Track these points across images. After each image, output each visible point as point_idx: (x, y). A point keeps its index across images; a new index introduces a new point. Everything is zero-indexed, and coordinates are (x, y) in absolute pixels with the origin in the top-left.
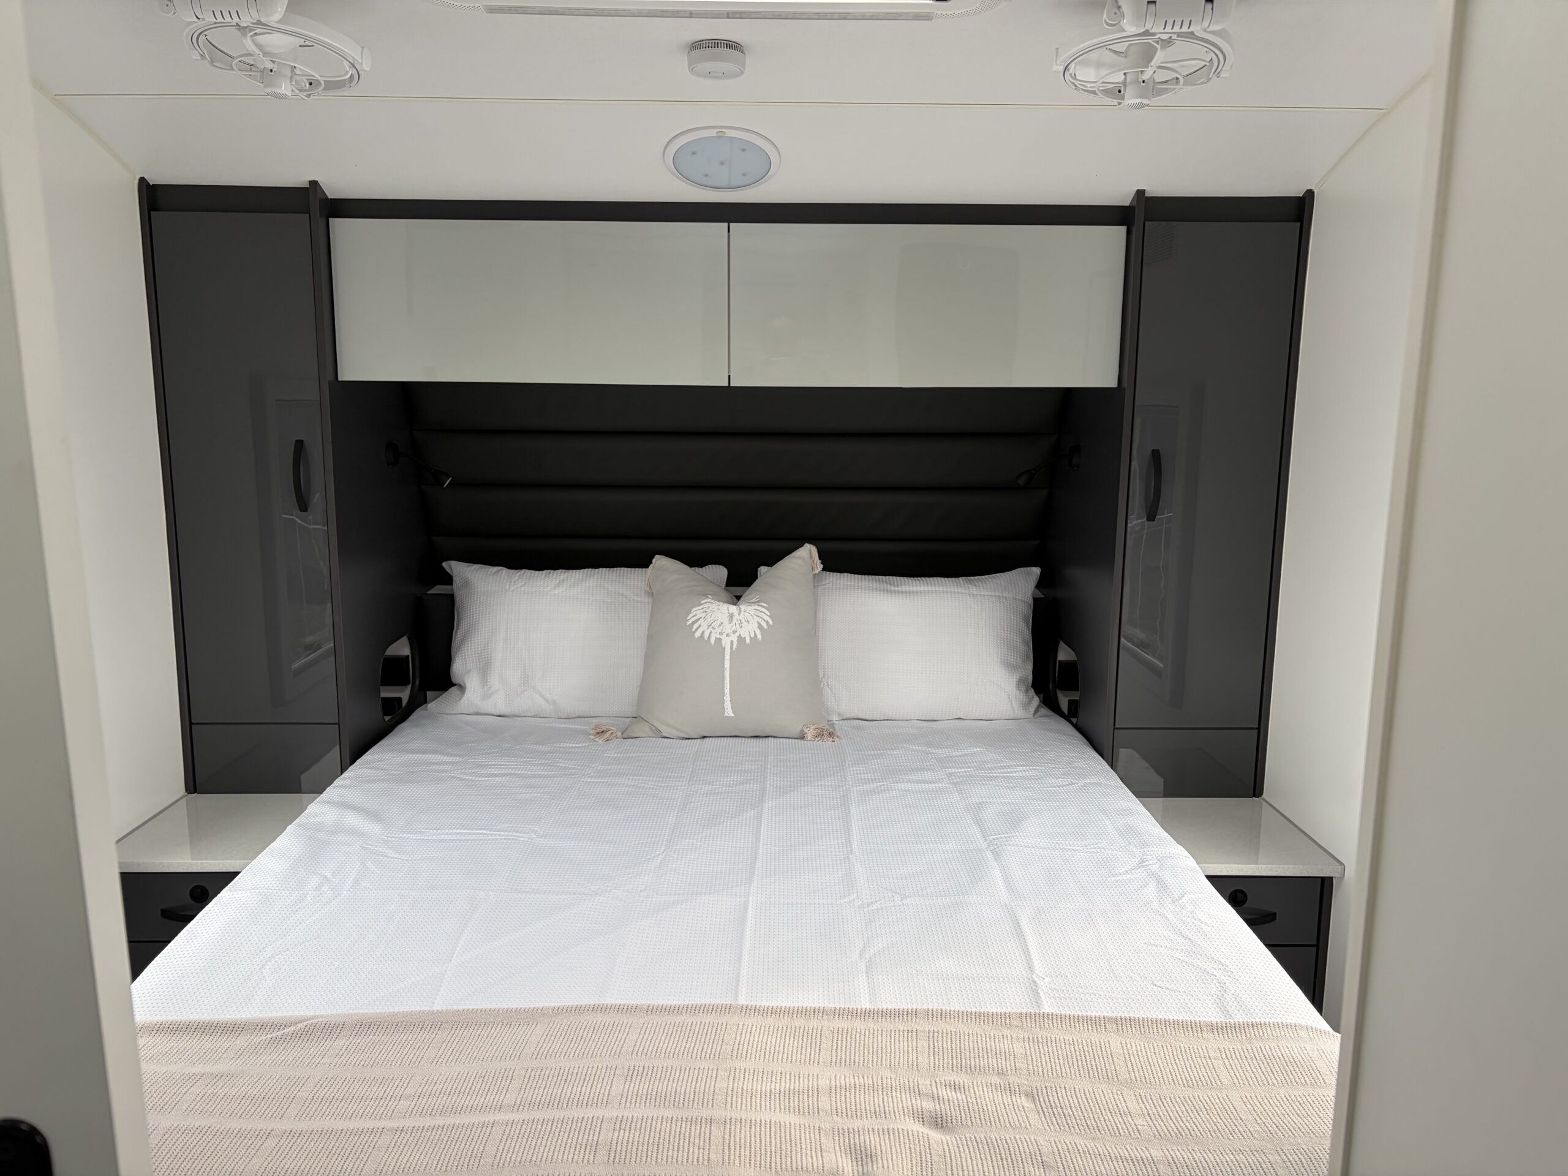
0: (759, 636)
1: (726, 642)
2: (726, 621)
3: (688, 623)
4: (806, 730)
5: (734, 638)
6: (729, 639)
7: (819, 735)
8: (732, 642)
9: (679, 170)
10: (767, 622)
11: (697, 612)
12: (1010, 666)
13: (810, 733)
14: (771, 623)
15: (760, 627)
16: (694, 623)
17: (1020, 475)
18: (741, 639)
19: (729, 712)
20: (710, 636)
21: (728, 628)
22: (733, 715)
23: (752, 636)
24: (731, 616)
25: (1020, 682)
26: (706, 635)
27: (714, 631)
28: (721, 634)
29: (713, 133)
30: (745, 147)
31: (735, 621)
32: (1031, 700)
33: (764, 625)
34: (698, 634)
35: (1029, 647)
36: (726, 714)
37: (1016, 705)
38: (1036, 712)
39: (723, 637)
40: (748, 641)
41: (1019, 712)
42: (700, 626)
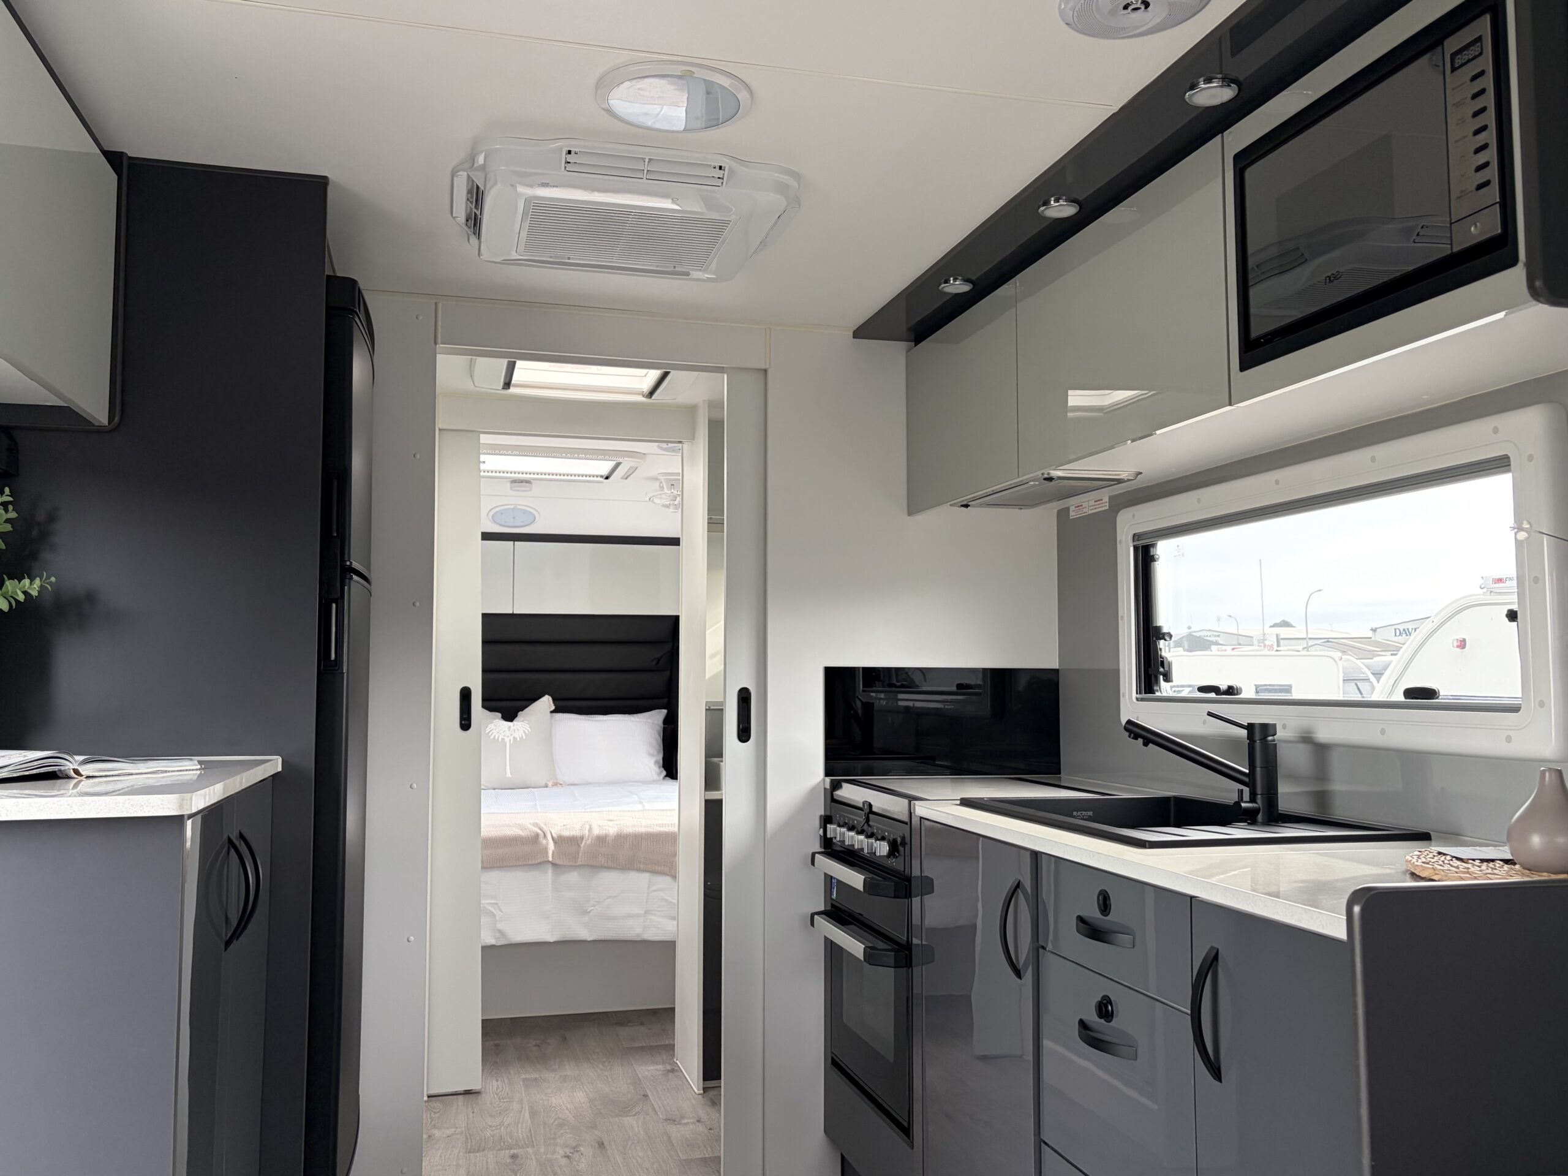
0: (524, 737)
1: (507, 740)
2: (507, 730)
3: (487, 732)
4: (548, 783)
5: (512, 738)
6: (509, 739)
7: (555, 784)
8: (510, 740)
9: (494, 520)
10: (528, 730)
11: (491, 726)
12: (651, 755)
13: (550, 784)
14: (530, 730)
15: (524, 732)
16: (490, 732)
17: (653, 661)
18: (515, 738)
19: (509, 775)
20: (498, 738)
21: (508, 733)
22: (510, 776)
23: (521, 736)
24: (509, 727)
25: (656, 762)
26: (496, 738)
27: (500, 735)
28: (504, 736)
29: (512, 507)
30: (525, 512)
31: (511, 729)
32: (661, 772)
33: (527, 732)
34: (492, 737)
35: (660, 746)
36: (507, 776)
37: (654, 774)
38: (664, 779)
39: (506, 738)
40: (518, 739)
41: (656, 777)
42: (493, 733)
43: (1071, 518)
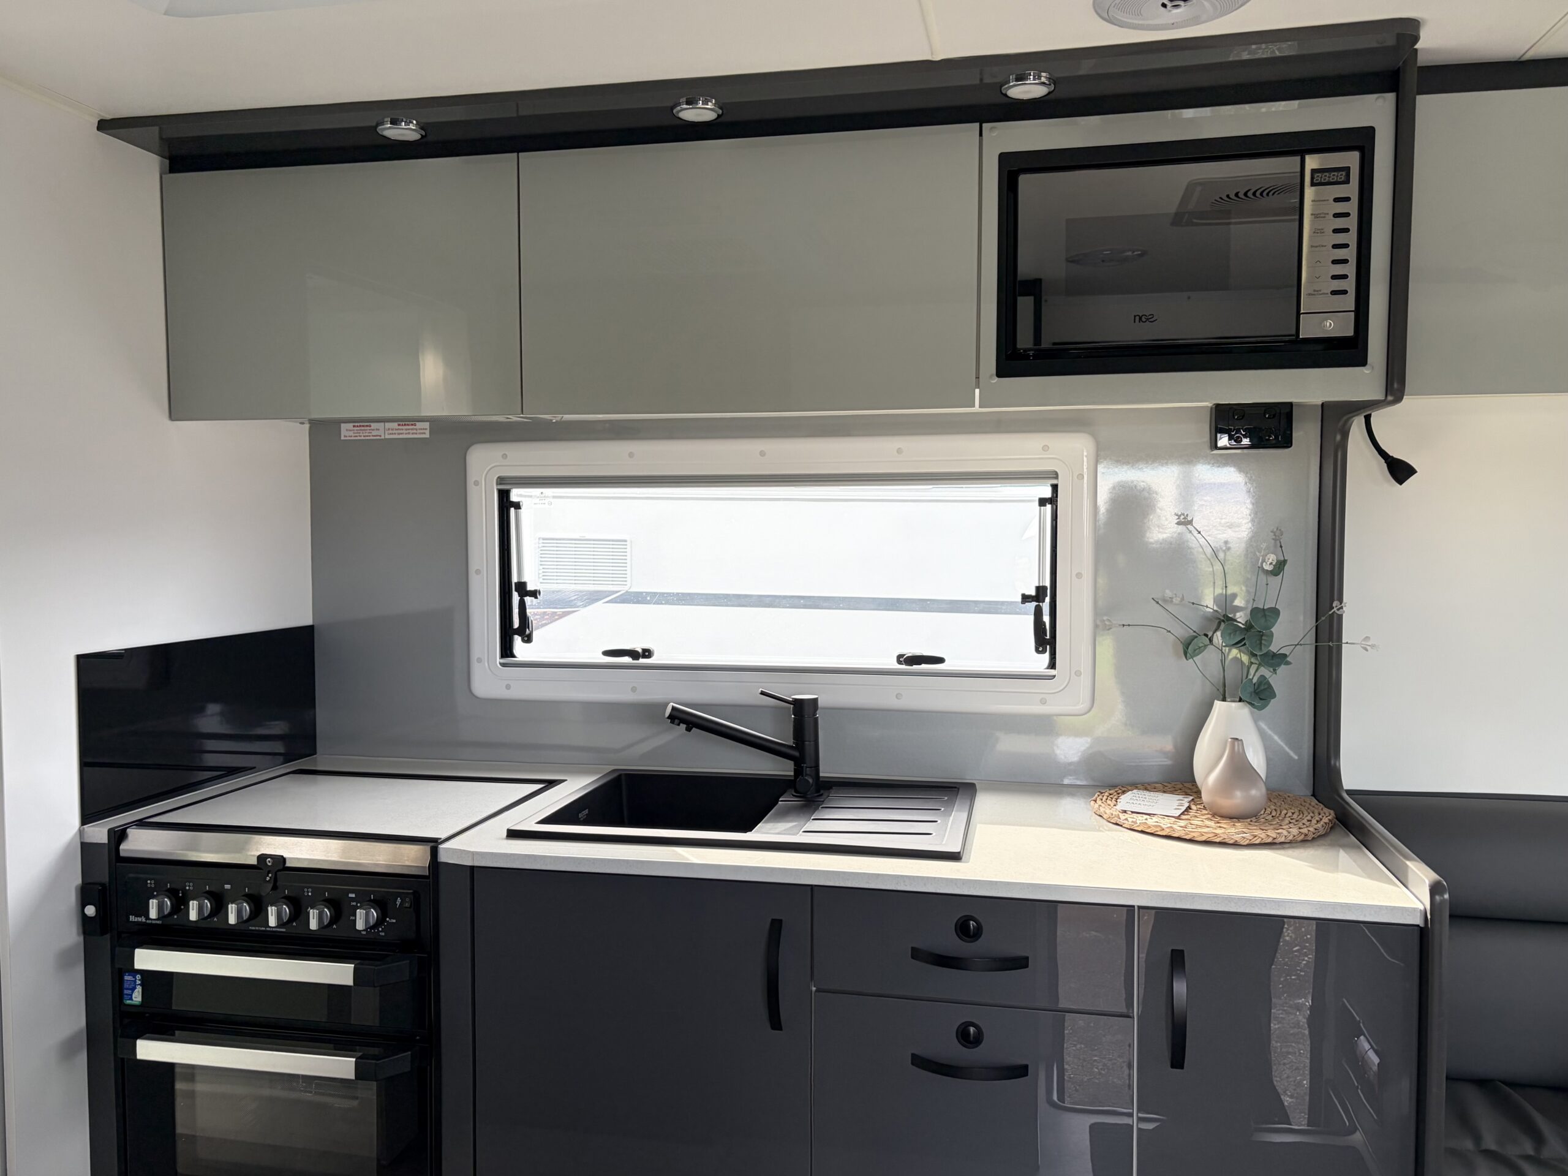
43: (342, 438)
